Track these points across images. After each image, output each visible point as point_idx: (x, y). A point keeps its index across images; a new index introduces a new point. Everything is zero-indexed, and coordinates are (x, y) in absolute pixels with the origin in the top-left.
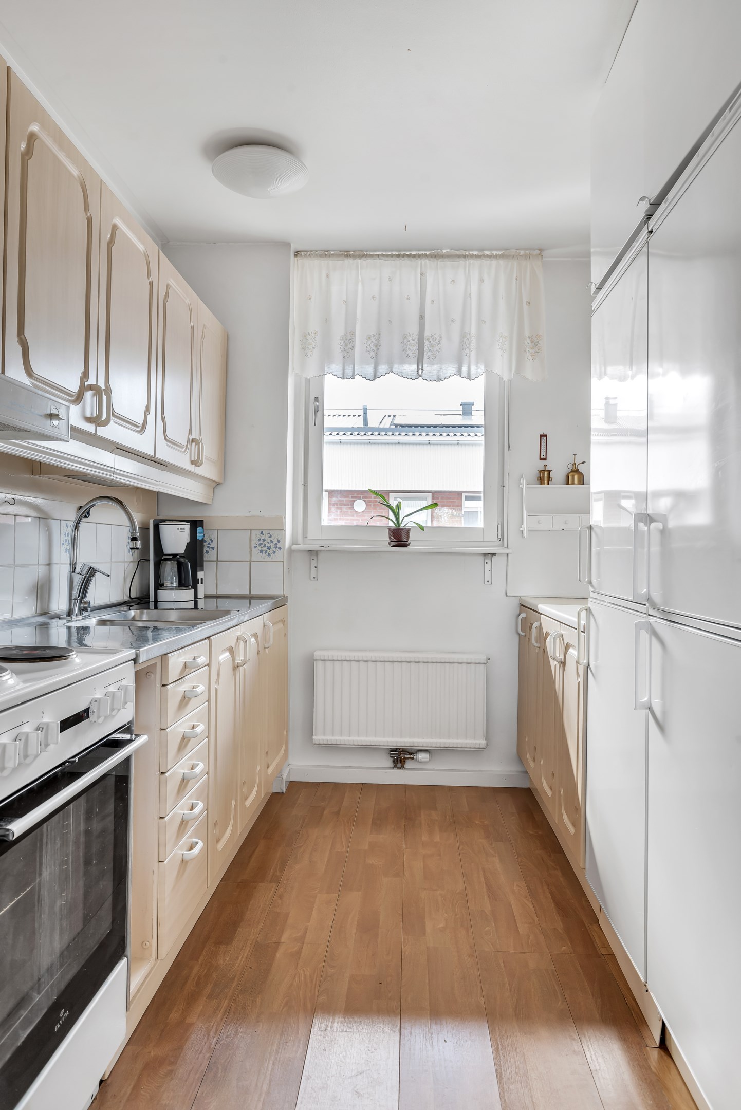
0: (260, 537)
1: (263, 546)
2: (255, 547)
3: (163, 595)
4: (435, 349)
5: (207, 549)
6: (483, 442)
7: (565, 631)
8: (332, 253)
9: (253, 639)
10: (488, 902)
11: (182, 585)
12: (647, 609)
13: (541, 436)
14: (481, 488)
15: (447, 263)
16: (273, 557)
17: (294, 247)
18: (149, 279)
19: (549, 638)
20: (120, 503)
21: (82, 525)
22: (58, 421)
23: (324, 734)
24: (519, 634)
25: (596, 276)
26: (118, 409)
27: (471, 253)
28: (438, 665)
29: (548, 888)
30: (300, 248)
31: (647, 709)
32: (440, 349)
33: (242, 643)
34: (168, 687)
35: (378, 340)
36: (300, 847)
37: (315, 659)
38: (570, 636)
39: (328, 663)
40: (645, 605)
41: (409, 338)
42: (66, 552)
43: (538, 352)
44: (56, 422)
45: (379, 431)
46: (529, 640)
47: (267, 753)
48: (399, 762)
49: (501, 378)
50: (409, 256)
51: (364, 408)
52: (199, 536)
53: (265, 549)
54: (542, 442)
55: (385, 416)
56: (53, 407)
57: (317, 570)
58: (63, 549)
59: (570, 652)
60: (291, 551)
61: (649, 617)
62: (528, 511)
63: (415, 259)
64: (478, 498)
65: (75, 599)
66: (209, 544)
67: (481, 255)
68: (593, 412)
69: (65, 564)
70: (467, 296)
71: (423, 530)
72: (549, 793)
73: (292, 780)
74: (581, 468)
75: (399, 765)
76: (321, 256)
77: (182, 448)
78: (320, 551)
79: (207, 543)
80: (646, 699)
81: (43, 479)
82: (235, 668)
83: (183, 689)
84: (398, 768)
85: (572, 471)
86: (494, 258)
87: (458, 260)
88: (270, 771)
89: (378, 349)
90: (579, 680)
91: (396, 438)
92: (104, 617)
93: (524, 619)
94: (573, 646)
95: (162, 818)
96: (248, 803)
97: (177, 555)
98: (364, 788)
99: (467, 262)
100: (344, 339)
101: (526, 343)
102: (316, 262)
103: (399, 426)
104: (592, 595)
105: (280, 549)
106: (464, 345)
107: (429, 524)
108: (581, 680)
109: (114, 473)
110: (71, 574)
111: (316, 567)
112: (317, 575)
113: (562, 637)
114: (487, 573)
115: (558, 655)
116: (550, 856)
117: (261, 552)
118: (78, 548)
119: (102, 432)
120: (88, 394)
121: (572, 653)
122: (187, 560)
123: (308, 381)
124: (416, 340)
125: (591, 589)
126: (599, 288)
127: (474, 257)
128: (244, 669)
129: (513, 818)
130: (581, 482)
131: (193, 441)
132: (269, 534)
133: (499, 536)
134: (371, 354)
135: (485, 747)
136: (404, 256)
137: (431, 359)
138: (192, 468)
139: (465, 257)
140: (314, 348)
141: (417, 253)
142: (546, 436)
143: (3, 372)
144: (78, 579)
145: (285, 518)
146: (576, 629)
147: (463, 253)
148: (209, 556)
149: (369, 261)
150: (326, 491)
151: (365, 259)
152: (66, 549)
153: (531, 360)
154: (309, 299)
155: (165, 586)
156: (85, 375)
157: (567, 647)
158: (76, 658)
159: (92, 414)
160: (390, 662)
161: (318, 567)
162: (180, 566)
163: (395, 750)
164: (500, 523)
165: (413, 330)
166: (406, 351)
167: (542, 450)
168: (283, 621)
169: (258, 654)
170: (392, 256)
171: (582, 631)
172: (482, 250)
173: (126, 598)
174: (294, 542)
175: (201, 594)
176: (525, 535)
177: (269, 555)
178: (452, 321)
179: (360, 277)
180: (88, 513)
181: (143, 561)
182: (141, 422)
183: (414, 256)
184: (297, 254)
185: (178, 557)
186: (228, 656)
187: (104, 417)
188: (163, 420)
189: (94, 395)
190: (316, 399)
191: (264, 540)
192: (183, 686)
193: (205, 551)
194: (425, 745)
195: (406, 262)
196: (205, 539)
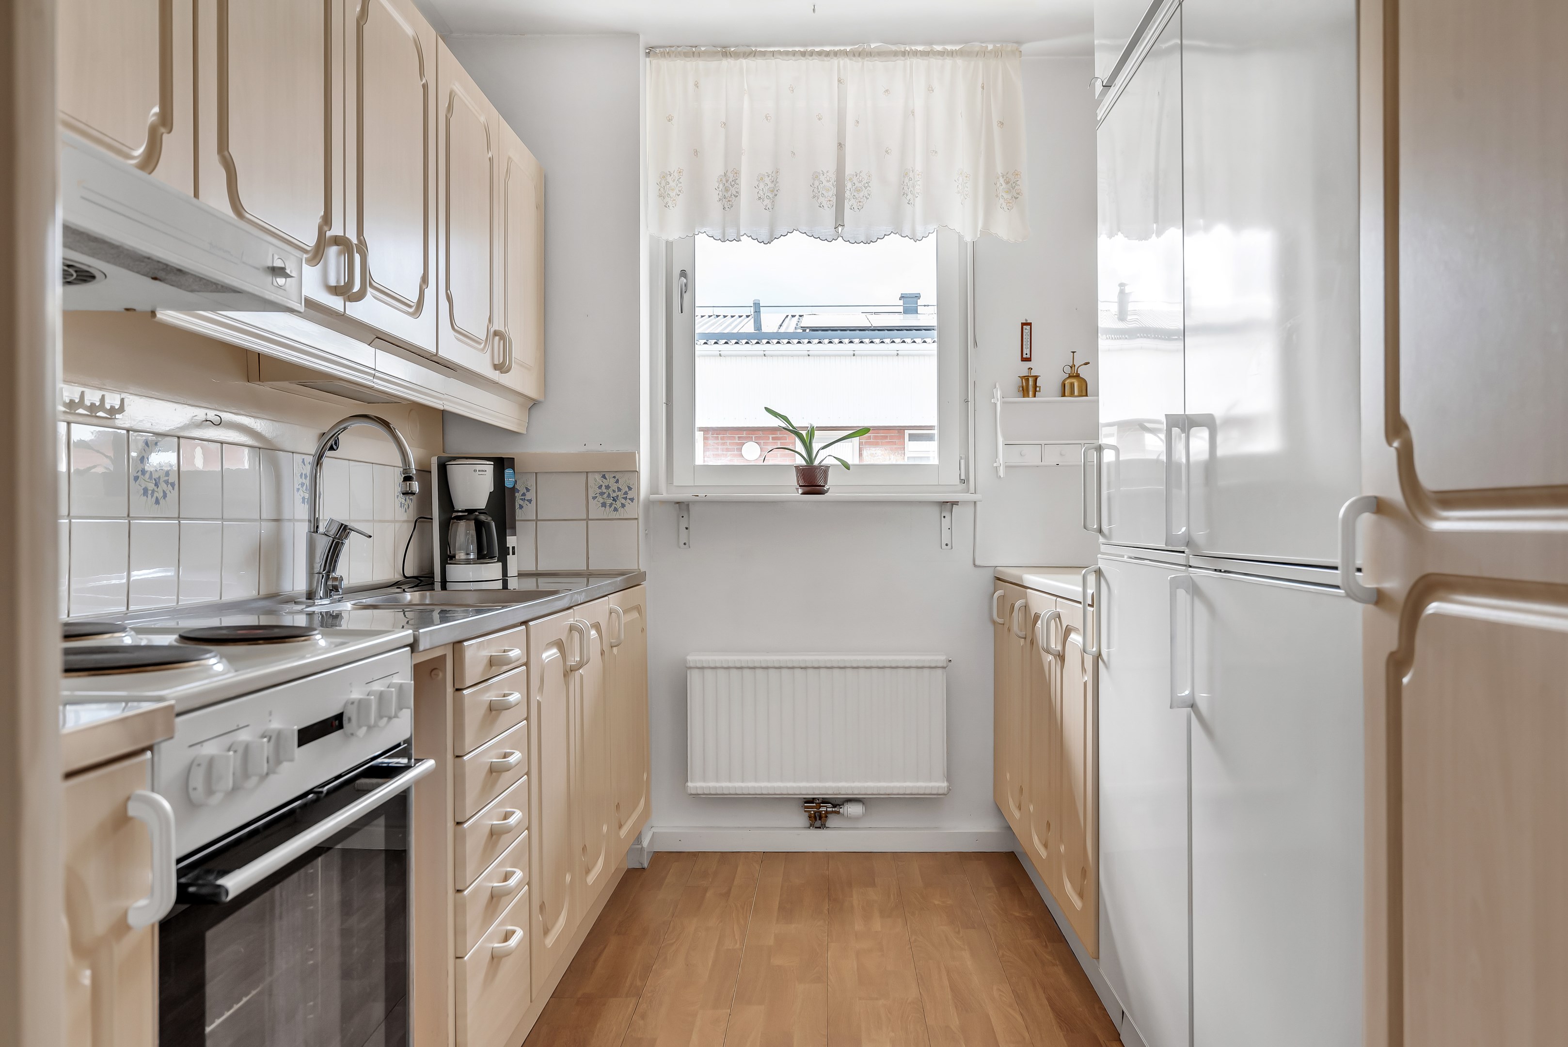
0: (602, 483)
1: (605, 496)
2: (594, 498)
3: (456, 572)
4: (861, 194)
5: (521, 502)
6: (935, 352)
7: (1064, 608)
8: (703, 49)
9: (593, 632)
10: (956, 1014)
11: (483, 555)
12: (1188, 558)
13: (1023, 324)
14: (934, 422)
15: (879, 64)
16: (622, 513)
17: (643, 41)
18: (421, 80)
19: (1039, 622)
20: (386, 424)
21: (325, 461)
22: (284, 279)
23: (704, 779)
24: (994, 623)
25: (1104, 65)
26: (377, 274)
27: (913, 48)
28: (874, 671)
29: (1044, 992)
30: (653, 43)
31: (1188, 707)
32: (869, 195)
33: (576, 635)
34: (465, 692)
35: (775, 182)
36: (672, 944)
37: (688, 666)
38: (1072, 615)
39: (709, 673)
40: (1183, 552)
41: (822, 178)
42: (303, 502)
43: (1016, 198)
44: (281, 281)
45: (778, 337)
46: (1009, 630)
47: (618, 806)
48: (818, 818)
49: (960, 237)
50: (820, 54)
51: (755, 304)
52: (509, 482)
53: (610, 501)
54: (1024, 334)
55: (787, 316)
56: (276, 257)
57: (689, 532)
58: (298, 497)
59: (1071, 639)
60: (650, 504)
61: (1190, 569)
62: (1005, 437)
63: (828, 58)
64: (929, 438)
65: (319, 573)
66: (524, 494)
67: (929, 52)
68: (1101, 306)
69: (302, 521)
70: (909, 114)
71: (849, 470)
72: (1043, 853)
73: (657, 849)
74: (1083, 372)
75: (818, 823)
76: (686, 55)
77: (480, 344)
78: (695, 502)
79: (521, 493)
80: (1187, 692)
81: (264, 389)
82: (568, 672)
83: (488, 697)
84: (816, 828)
85: (1070, 377)
86: (948, 55)
87: (894, 59)
88: (623, 832)
89: (776, 195)
90: (1086, 679)
91: (805, 347)
92: (364, 601)
93: (1002, 598)
94: (1076, 630)
95: (459, 891)
96: (591, 878)
97: (475, 510)
98: (768, 857)
99: (908, 62)
100: (724, 181)
101: (998, 185)
102: (679, 63)
103: (808, 330)
104: (1103, 548)
105: (632, 500)
106: (906, 188)
107: (857, 462)
108: (1088, 678)
109: (374, 376)
110: (311, 535)
111: (687, 528)
112: (689, 540)
113: (1059, 618)
114: (946, 533)
115: (1053, 646)
116: (1046, 946)
117: (604, 505)
118: (322, 496)
119: (356, 310)
120: (332, 251)
121: (1074, 640)
122: (490, 518)
123: (669, 245)
124: (832, 181)
125: (1101, 540)
126: (1107, 86)
127: (919, 54)
128: (581, 676)
129: (989, 894)
130: (1084, 392)
131: (496, 333)
132: (614, 477)
133: (963, 477)
134: (765, 203)
135: (946, 792)
136: (812, 54)
137: (856, 209)
138: (495, 375)
139: (904, 54)
140: (679, 195)
141: (832, 48)
142: (1030, 324)
143: (196, 195)
144: (323, 544)
145: (639, 453)
146: (1080, 603)
147: (902, 48)
148: (524, 513)
149: (760, 62)
150: (701, 429)
151: (754, 59)
152: (304, 498)
153: (1006, 208)
154: (669, 121)
155: (457, 557)
156: (327, 219)
157: (1068, 631)
158: (320, 640)
159: (338, 281)
160: (802, 668)
161: (691, 528)
162: (480, 526)
163: (812, 801)
164: (963, 456)
165: (828, 166)
166: (818, 198)
167: (1024, 346)
168: (638, 608)
169: (601, 654)
170: (794, 53)
171: (1089, 605)
172: (931, 43)
173: (398, 577)
174: (654, 489)
175: (512, 571)
176: (1001, 473)
177: (616, 510)
178: (887, 152)
179: (746, 87)
180: (336, 444)
181: (422, 520)
182: (415, 298)
183: (827, 54)
184: (650, 51)
185: (477, 513)
186: (554, 654)
187: (357, 287)
188: (449, 299)
189: (339, 253)
190: (683, 274)
191: (608, 487)
192: (488, 695)
193: (517, 506)
194: (856, 792)
195: (815, 63)
196: (517, 487)
